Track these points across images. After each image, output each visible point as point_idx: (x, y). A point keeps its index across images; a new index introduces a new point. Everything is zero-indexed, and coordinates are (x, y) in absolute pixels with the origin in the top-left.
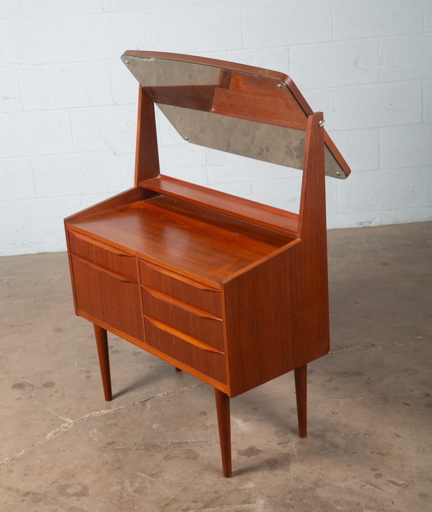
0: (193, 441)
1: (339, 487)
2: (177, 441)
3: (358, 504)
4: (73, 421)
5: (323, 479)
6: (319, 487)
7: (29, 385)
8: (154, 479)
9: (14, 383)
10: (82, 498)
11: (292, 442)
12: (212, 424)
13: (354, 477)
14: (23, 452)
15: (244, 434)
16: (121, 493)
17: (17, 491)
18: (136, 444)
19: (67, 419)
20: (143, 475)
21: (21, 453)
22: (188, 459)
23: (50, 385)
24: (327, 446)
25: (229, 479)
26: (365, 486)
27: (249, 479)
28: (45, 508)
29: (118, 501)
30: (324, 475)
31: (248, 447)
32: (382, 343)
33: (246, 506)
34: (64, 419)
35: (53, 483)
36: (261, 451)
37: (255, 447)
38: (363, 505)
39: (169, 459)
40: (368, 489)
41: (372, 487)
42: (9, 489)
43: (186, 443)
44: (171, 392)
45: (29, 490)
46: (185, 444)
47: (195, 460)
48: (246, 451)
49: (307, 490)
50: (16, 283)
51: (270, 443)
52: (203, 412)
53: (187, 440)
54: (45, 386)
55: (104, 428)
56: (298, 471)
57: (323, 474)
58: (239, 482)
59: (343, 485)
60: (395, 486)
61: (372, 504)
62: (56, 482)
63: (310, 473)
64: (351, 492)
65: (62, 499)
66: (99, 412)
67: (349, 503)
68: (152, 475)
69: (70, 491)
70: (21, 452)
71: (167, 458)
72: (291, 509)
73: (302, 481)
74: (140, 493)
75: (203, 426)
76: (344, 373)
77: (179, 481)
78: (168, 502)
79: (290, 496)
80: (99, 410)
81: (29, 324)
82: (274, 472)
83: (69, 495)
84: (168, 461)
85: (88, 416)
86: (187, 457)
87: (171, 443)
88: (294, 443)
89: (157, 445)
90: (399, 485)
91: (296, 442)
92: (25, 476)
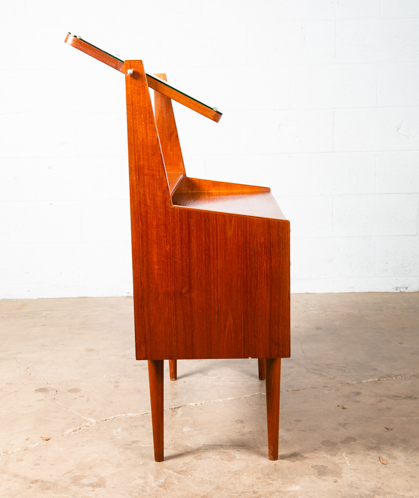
0: (229, 444)
2: (210, 444)
4: (96, 421)
7: (53, 389)
8: (183, 476)
9: (38, 388)
10: (98, 489)
12: (250, 431)
14: (37, 444)
16: (143, 487)
17: (25, 478)
19: (90, 419)
20: (170, 471)
21: (35, 445)
22: (223, 460)
23: (76, 390)
27: (294, 482)
28: (53, 495)
29: (139, 494)
34: (86, 418)
35: (66, 474)
39: (200, 459)
42: (16, 476)
43: (221, 446)
45: (36, 479)
46: (219, 447)
47: (230, 461)
52: (239, 420)
53: (222, 444)
54: (70, 391)
55: (129, 428)
62: (70, 472)
65: (75, 488)
66: (125, 415)
68: (180, 472)
69: (85, 481)
70: (35, 444)
71: (198, 458)
74: (165, 489)
75: (239, 432)
77: (211, 480)
80: (125, 413)
83: (83, 485)
84: (200, 461)
85: (112, 417)
86: (221, 458)
87: (203, 445)
88: (345, 452)
89: (187, 446)
92: (35, 465)
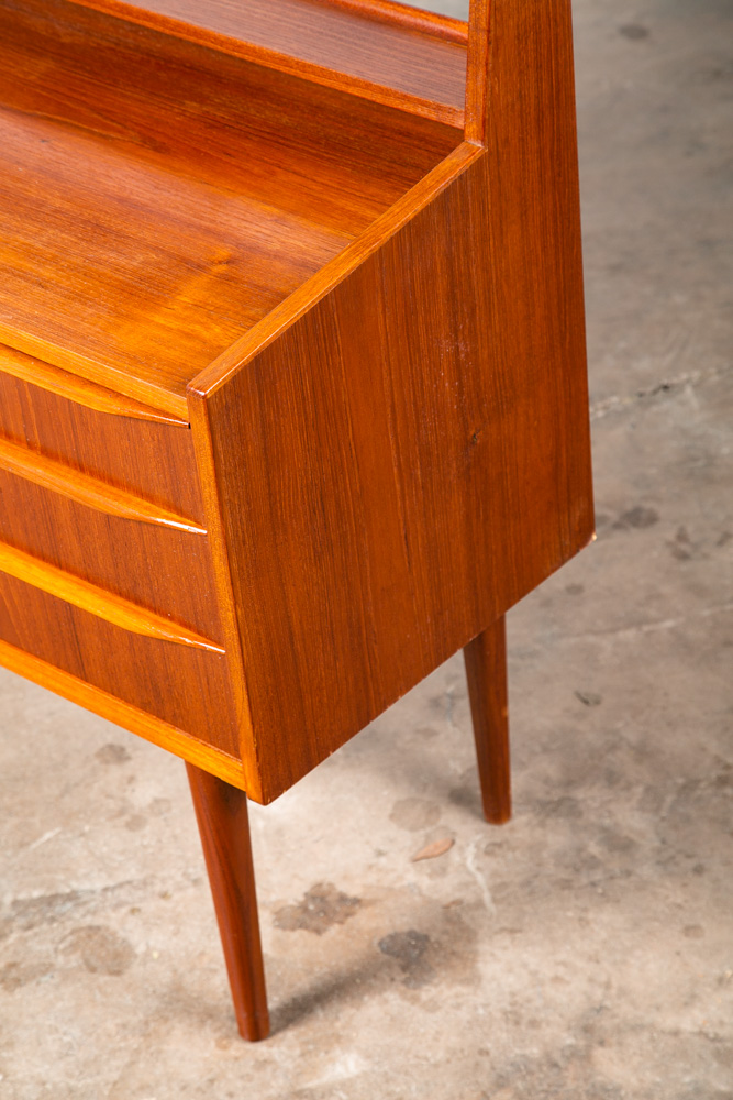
0: (98, 885)
1: (676, 1033)
2: (36, 894)
5: (608, 1003)
6: (602, 1043)
11: (461, 849)
13: (721, 981)
15: (280, 832)
22: (93, 970)
24: (594, 849)
25: (261, 1048)
27: (338, 1038)
30: (608, 985)
31: (306, 888)
36: (357, 901)
37: (332, 886)
39: (18, 982)
43: (72, 897)
46: (69, 905)
47: (118, 973)
48: (304, 908)
49: (561, 1063)
51: (383, 861)
52: (111, 747)
53: (75, 885)
56: (511, 979)
57: (603, 978)
58: (303, 1055)
59: (687, 1023)
63: (557, 979)
73: (534, 1024)
75: (122, 812)
77: (72, 1082)
82: (427, 993)
84: (19, 993)
86: (87, 962)
87: (15, 903)
88: (472, 849)
91: (477, 846)
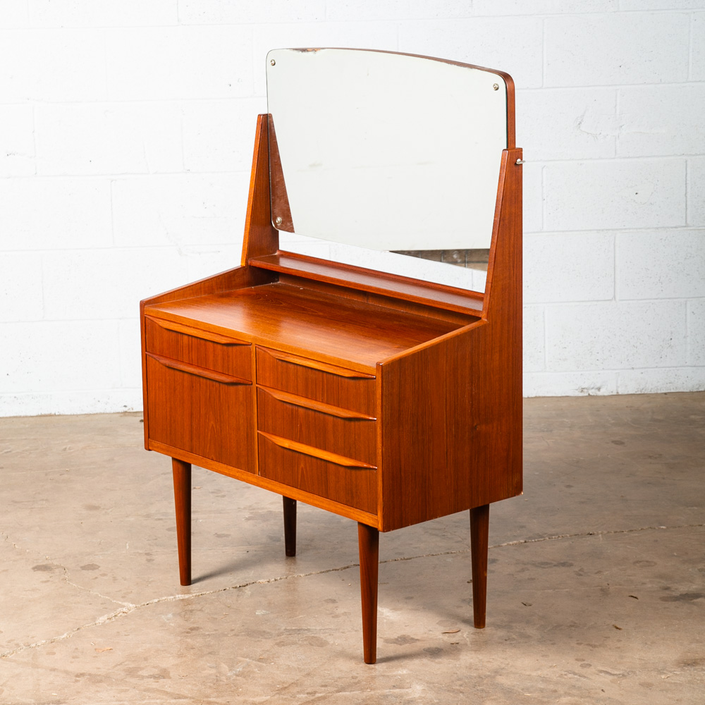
0: (318, 628)
1: (529, 675)
2: (294, 628)
3: (555, 691)
4: (134, 605)
5: (506, 668)
6: (500, 675)
7: (58, 567)
8: (264, 664)
9: (35, 565)
10: (161, 681)
11: (463, 632)
12: (345, 612)
13: (551, 667)
14: (65, 635)
15: (392, 623)
16: (217, 676)
17: (67, 672)
18: (233, 630)
19: (125, 604)
20: (247, 660)
21: (63, 637)
22: (312, 645)
23: (92, 567)
25: (372, 666)
26: (566, 675)
27: (401, 666)
28: (109, 688)
29: (214, 684)
30: (508, 664)
31: (399, 635)
32: (605, 532)
33: (397, 691)
34: (120, 603)
35: (116, 666)
36: (417, 640)
37: (409, 636)
38: (562, 692)
40: (570, 678)
41: (576, 676)
42: (53, 670)
43: (308, 630)
44: (281, 579)
45: (83, 671)
46: (306, 631)
47: (322, 647)
48: (397, 639)
49: (484, 678)
50: (10, 452)
51: (431, 632)
52: (330, 599)
53: (309, 627)
54: (83, 568)
55: (183, 613)
56: (472, 660)
58: (387, 668)
59: (534, 674)
60: (607, 676)
61: (574, 691)
62: (121, 664)
63: (489, 662)
64: (545, 680)
65: (133, 681)
66: (172, 597)
67: (542, 690)
68: (260, 660)
69: (144, 673)
70: (63, 634)
71: (281, 644)
72: (461, 695)
73: (477, 669)
74: (244, 677)
75: (331, 614)
76: (542, 563)
77: (300, 667)
78: (286, 686)
79: (460, 682)
80: (172, 595)
81: (43, 500)
82: (438, 660)
83: (143, 677)
84: (283, 648)
85: (156, 600)
86: (310, 643)
87: (285, 629)
88: (467, 633)
89: (264, 632)
90: (613, 675)
91: (469, 632)
92: (73, 658)
